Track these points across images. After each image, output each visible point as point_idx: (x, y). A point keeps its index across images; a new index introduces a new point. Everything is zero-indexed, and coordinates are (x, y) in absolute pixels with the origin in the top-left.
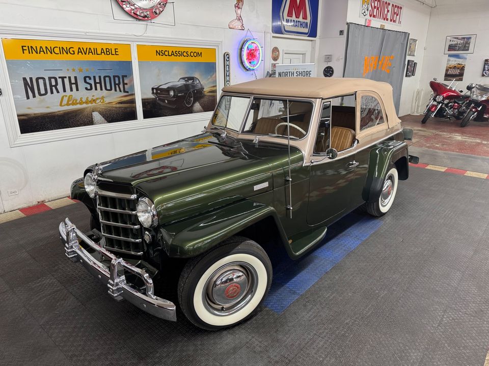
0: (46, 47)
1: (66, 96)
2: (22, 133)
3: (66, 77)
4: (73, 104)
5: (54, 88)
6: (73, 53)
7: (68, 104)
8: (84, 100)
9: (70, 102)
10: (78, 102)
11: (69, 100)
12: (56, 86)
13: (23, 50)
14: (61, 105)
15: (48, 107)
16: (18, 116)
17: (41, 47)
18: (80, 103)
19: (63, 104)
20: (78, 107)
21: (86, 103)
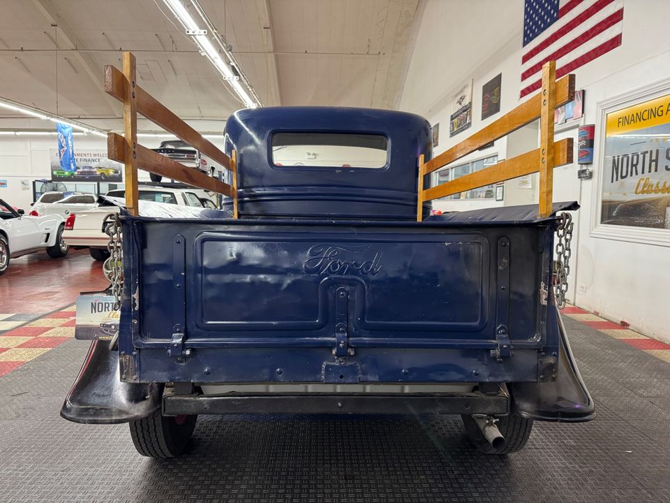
0: (637, 114)
1: (643, 179)
2: (602, 222)
3: (647, 152)
4: (648, 192)
5: (634, 168)
6: (660, 114)
7: (643, 192)
8: (661, 186)
9: (645, 189)
10: (653, 189)
11: (644, 186)
12: (636, 165)
13: (619, 122)
14: (636, 193)
15: (625, 194)
16: (603, 202)
17: (633, 115)
18: (656, 192)
19: (638, 191)
20: (653, 196)
21: (663, 191)
